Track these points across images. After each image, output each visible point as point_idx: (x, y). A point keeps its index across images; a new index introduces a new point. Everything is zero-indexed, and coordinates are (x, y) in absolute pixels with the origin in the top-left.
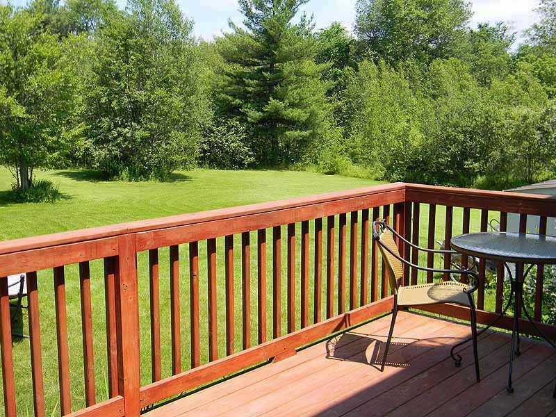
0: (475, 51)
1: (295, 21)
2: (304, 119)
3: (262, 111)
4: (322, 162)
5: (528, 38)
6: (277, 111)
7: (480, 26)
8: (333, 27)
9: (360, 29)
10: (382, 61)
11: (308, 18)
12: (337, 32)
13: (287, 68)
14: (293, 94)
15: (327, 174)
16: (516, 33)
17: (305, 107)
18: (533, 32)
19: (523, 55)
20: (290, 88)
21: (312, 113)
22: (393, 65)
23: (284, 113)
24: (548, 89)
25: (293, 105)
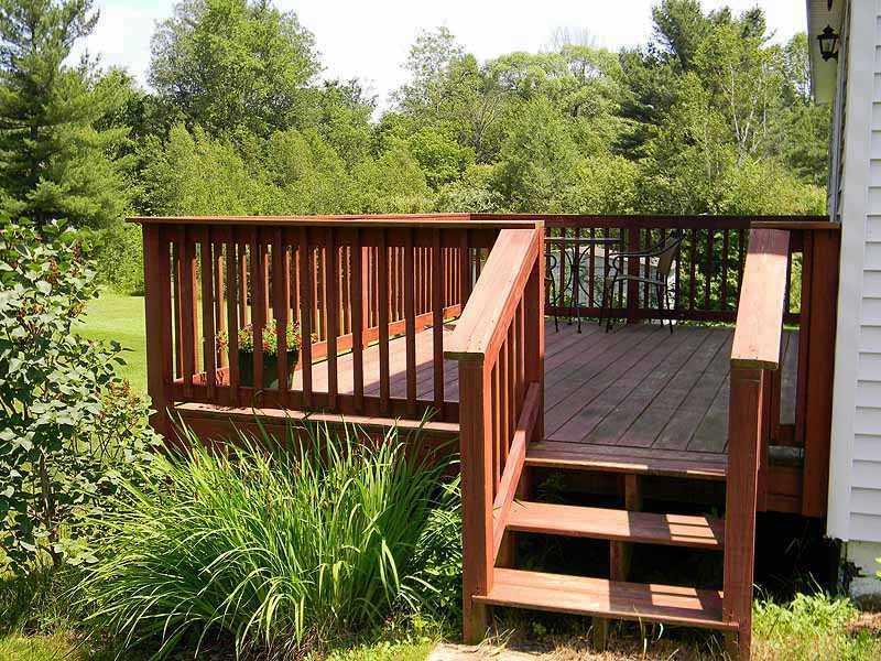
0: (326, 119)
1: (71, 62)
2: (92, 212)
3: (25, 199)
4: (124, 278)
5: (396, 104)
6: (50, 200)
7: (327, 85)
8: (115, 74)
9: (158, 79)
10: (198, 128)
11: (92, 60)
12: (122, 82)
13: (64, 133)
14: (74, 172)
15: (132, 295)
16: (377, 96)
17: (92, 195)
18: (403, 96)
19: (389, 128)
20: (70, 163)
21: (105, 204)
22: (215, 134)
23: (61, 201)
24: (429, 174)
25: (74, 191)
